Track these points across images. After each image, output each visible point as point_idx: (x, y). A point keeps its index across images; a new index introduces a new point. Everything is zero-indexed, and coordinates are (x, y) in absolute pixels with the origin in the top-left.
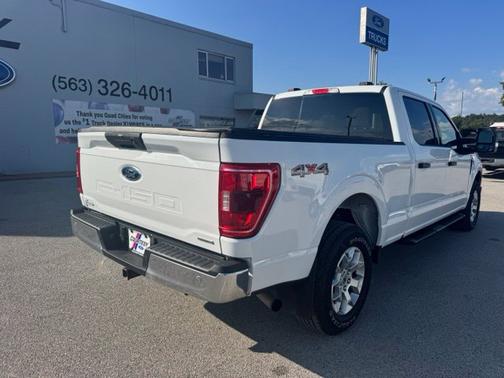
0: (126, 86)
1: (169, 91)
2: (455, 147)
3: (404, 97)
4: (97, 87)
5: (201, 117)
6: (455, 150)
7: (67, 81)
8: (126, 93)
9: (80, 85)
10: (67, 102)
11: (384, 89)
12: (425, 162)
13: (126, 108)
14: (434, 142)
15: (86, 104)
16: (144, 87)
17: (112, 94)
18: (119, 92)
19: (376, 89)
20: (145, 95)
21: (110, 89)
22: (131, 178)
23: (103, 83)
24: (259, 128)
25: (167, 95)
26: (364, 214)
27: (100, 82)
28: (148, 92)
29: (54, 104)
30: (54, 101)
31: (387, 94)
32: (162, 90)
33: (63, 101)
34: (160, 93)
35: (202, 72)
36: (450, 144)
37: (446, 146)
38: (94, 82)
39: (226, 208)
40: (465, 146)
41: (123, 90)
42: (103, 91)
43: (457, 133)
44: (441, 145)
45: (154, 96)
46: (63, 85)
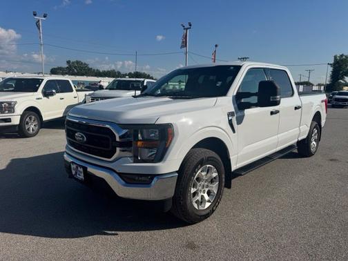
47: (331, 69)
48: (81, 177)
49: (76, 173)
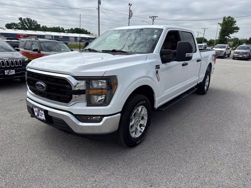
47: (220, 28)
48: (43, 117)
49: (38, 115)
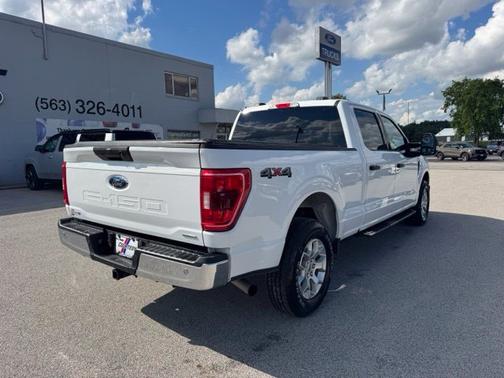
0: (101, 105)
1: (139, 108)
2: (404, 151)
3: (355, 109)
4: (75, 106)
5: (169, 131)
6: (404, 154)
7: (48, 102)
8: (101, 111)
9: (60, 105)
10: (48, 120)
11: (337, 102)
12: (375, 164)
13: (101, 123)
14: (384, 147)
15: (65, 122)
16: (117, 105)
17: (88, 112)
18: (95, 110)
19: (330, 103)
20: (118, 112)
21: (87, 107)
22: (118, 187)
23: (80, 103)
24: (230, 139)
25: (137, 112)
26: (324, 211)
27: (77, 102)
28: (120, 110)
29: (37, 123)
30: (38, 120)
31: (340, 107)
32: (133, 107)
33: (45, 120)
34: (131, 111)
35: (169, 91)
36: (399, 149)
37: (396, 150)
38: (72, 103)
39: (207, 207)
40: (413, 150)
41: (98, 108)
42: (81, 110)
43: (405, 139)
44: (390, 149)
45: (126, 113)
46: (45, 106)
